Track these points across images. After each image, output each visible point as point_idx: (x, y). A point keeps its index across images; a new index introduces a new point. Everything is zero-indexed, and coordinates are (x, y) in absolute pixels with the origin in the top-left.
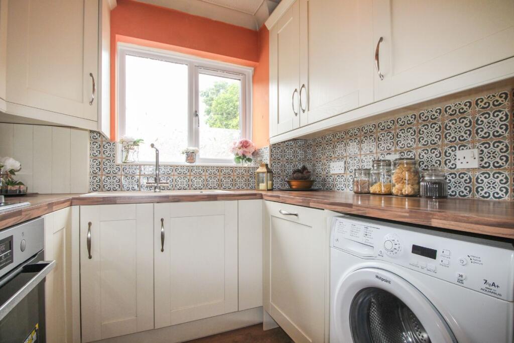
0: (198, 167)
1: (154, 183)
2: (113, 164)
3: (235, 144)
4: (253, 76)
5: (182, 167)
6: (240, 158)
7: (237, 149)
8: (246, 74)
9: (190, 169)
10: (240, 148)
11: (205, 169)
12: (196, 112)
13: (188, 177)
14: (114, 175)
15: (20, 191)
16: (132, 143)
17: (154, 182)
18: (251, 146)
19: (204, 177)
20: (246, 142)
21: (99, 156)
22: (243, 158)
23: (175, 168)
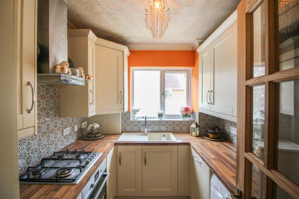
0: (163, 121)
2: (129, 121)
3: (182, 109)
4: (192, 72)
5: (157, 121)
6: (184, 116)
8: (189, 71)
9: (160, 122)
10: (184, 111)
11: (167, 122)
12: (164, 93)
13: (159, 126)
14: (130, 125)
16: (136, 111)
18: (190, 110)
19: (166, 126)
20: (188, 108)
21: (124, 118)
22: (186, 115)
23: (153, 122)
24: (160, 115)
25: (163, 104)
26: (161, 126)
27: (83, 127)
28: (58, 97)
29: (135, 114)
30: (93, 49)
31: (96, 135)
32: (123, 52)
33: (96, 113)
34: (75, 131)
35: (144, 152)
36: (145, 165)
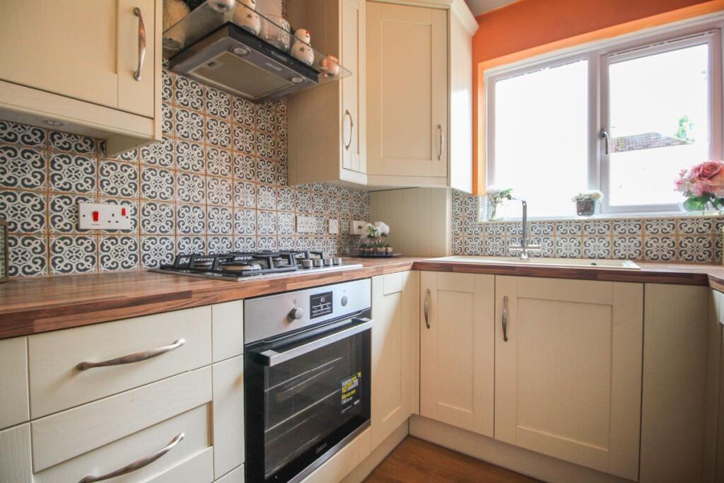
0: (597, 222)
1: (520, 248)
2: (475, 223)
5: (568, 223)
6: (696, 199)
7: (688, 182)
9: (582, 226)
10: (692, 181)
11: (612, 224)
12: (602, 129)
13: (579, 239)
14: (477, 236)
15: (386, 253)
16: (499, 195)
17: (520, 245)
20: (713, 167)
21: (461, 214)
22: (706, 196)
23: (555, 225)
24: (586, 205)
25: (599, 170)
26: (585, 239)
27: (353, 231)
28: (284, 138)
29: (495, 207)
30: (358, 11)
31: (378, 249)
32: (447, 10)
33: (368, 179)
34: (331, 232)
35: (502, 297)
36: (506, 339)
